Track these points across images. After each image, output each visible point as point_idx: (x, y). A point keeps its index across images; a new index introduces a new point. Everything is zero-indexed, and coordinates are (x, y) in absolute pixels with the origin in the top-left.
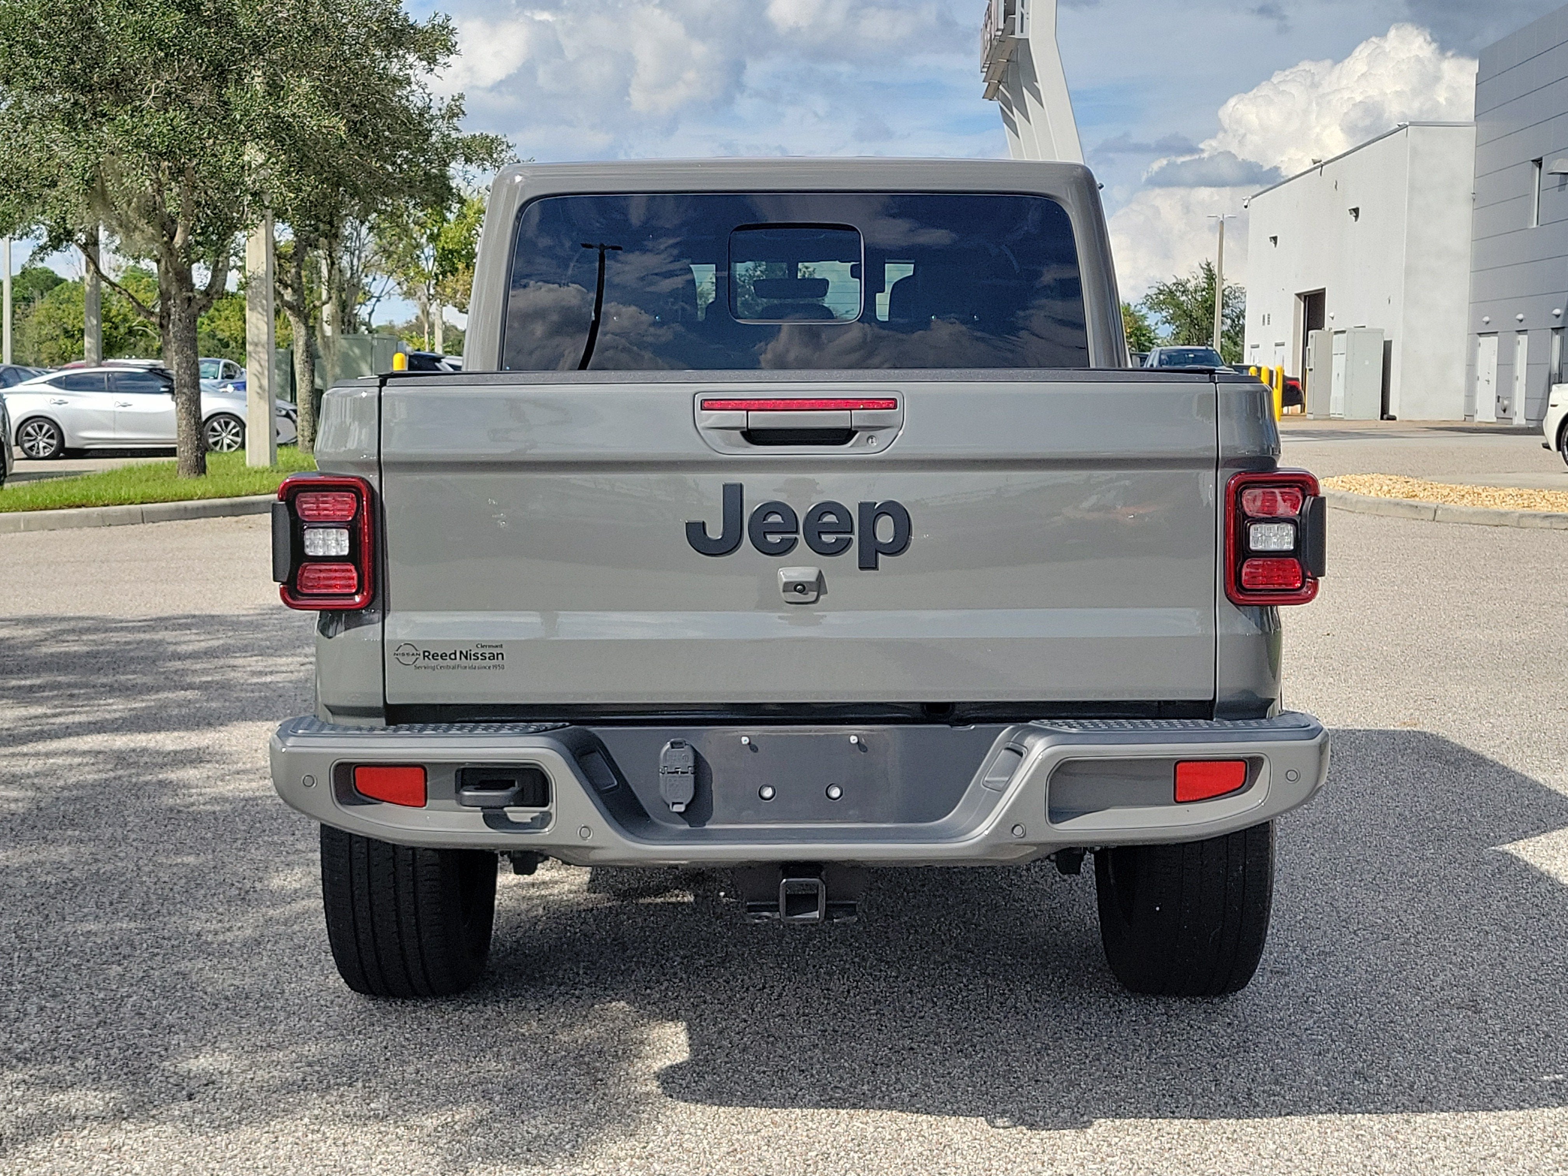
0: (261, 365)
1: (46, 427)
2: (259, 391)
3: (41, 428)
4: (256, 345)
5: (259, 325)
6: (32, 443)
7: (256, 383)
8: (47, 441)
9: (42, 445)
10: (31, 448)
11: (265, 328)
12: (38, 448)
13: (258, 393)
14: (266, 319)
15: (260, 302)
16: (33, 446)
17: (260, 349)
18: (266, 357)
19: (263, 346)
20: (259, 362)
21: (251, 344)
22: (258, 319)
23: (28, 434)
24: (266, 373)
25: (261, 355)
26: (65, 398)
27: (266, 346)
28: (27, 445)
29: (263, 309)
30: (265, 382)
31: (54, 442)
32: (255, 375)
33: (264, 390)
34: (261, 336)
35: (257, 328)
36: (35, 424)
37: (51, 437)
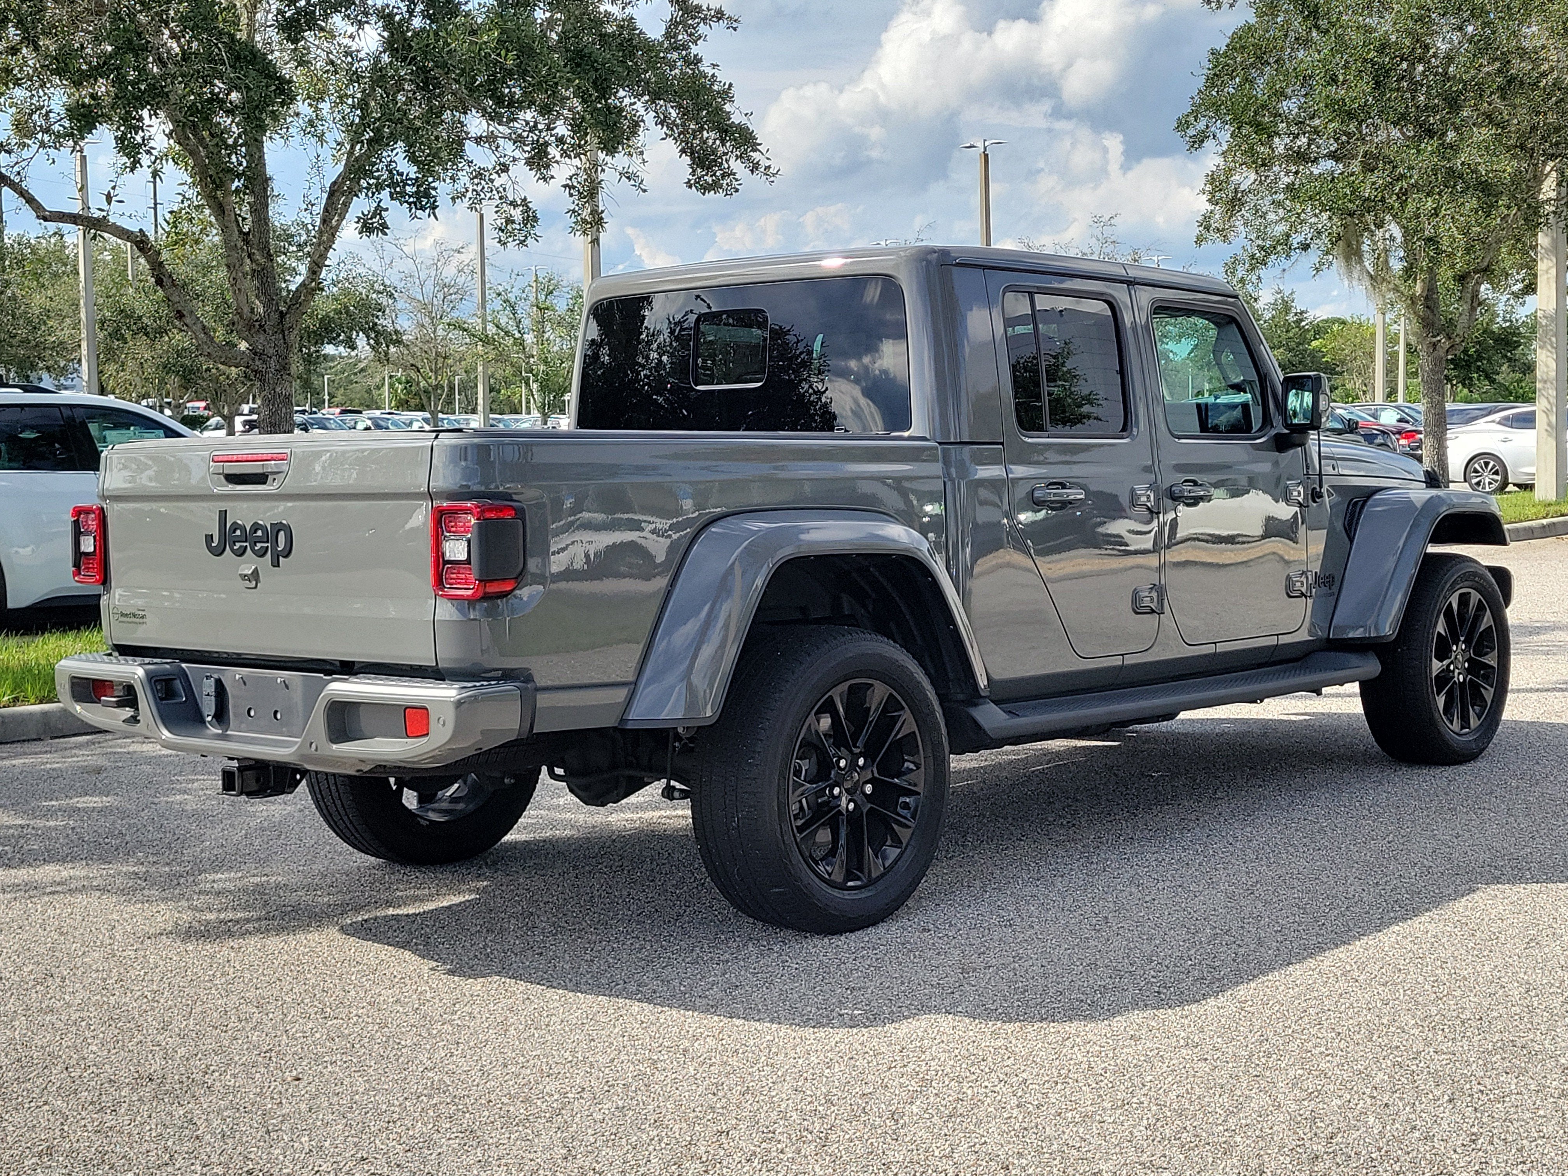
0: (1549, 402)
1: (1492, 463)
2: (1549, 429)
3: (1486, 464)
4: (1545, 382)
5: (1548, 363)
6: (1478, 479)
7: (1545, 420)
8: (1491, 477)
9: (1487, 480)
10: (1478, 484)
11: (1554, 365)
12: (1484, 484)
13: (1547, 430)
14: (1555, 357)
15: (1550, 339)
16: (1480, 481)
17: (1548, 385)
18: (1555, 393)
19: (1552, 383)
20: (1547, 398)
21: (1540, 382)
22: (1547, 357)
23: (1476, 471)
24: (1554, 409)
25: (1550, 392)
26: (1510, 436)
27: (1554, 382)
28: (1474, 481)
29: (1552, 347)
30: (1553, 419)
31: (1498, 478)
32: (1544, 411)
33: (1552, 428)
34: (1550, 373)
35: (1547, 366)
36: (1482, 461)
37: (1496, 473)
